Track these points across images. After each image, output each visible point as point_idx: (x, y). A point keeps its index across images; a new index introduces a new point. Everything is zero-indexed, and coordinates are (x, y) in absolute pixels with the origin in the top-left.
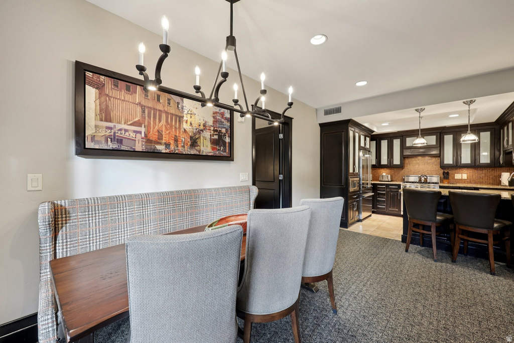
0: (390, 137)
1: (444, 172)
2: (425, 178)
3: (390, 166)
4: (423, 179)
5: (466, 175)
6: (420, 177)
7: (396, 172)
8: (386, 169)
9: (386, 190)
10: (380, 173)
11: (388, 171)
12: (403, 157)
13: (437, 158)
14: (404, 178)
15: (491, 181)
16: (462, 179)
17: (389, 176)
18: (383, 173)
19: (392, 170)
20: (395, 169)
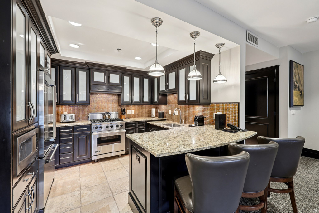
0: (75, 66)
1: (122, 109)
2: (108, 115)
3: (75, 103)
4: (107, 116)
5: (133, 110)
6: (104, 115)
7: (80, 110)
8: (67, 106)
9: (73, 134)
10: (60, 111)
11: (70, 108)
12: (90, 93)
13: (116, 96)
14: (88, 116)
15: (145, 114)
16: (131, 114)
17: (73, 115)
18: (64, 111)
19: (75, 108)
20: (79, 106)
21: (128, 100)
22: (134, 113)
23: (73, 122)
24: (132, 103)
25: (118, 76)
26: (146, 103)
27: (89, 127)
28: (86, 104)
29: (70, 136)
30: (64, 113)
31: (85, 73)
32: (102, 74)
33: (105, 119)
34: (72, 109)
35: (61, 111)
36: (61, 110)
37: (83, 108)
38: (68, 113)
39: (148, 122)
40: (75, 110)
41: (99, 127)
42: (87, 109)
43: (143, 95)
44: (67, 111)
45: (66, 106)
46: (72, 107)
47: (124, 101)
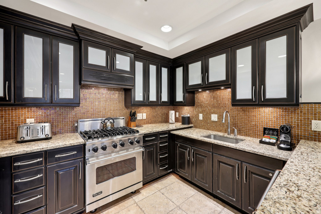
1: (131, 112)
2: (111, 123)
3: (51, 103)
4: (109, 124)
5: (146, 114)
6: (104, 122)
7: (60, 115)
8: (35, 108)
9: (46, 167)
10: (19, 118)
11: (40, 112)
12: (80, 84)
13: (121, 93)
14: (76, 125)
15: (160, 120)
16: (142, 120)
17: (47, 125)
18: (28, 118)
19: (51, 112)
20: (58, 109)
21: (141, 99)
22: (145, 118)
23: (47, 139)
24: (146, 103)
25: (128, 59)
26: (164, 104)
27: (81, 149)
28: (73, 104)
29: (39, 172)
30: (28, 121)
31: (71, 47)
32: (103, 53)
33: (107, 130)
34: (45, 113)
35: (21, 118)
36: (22, 115)
37: (67, 112)
38: (37, 122)
39: (172, 132)
40: (50, 115)
41: (99, 147)
42: (74, 114)
43: (161, 92)
44: (33, 118)
45: (33, 108)
46: (45, 109)
47: (136, 99)
